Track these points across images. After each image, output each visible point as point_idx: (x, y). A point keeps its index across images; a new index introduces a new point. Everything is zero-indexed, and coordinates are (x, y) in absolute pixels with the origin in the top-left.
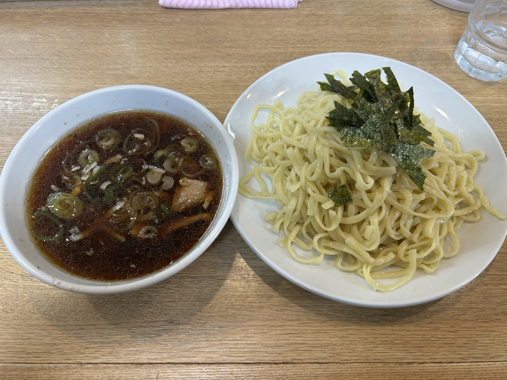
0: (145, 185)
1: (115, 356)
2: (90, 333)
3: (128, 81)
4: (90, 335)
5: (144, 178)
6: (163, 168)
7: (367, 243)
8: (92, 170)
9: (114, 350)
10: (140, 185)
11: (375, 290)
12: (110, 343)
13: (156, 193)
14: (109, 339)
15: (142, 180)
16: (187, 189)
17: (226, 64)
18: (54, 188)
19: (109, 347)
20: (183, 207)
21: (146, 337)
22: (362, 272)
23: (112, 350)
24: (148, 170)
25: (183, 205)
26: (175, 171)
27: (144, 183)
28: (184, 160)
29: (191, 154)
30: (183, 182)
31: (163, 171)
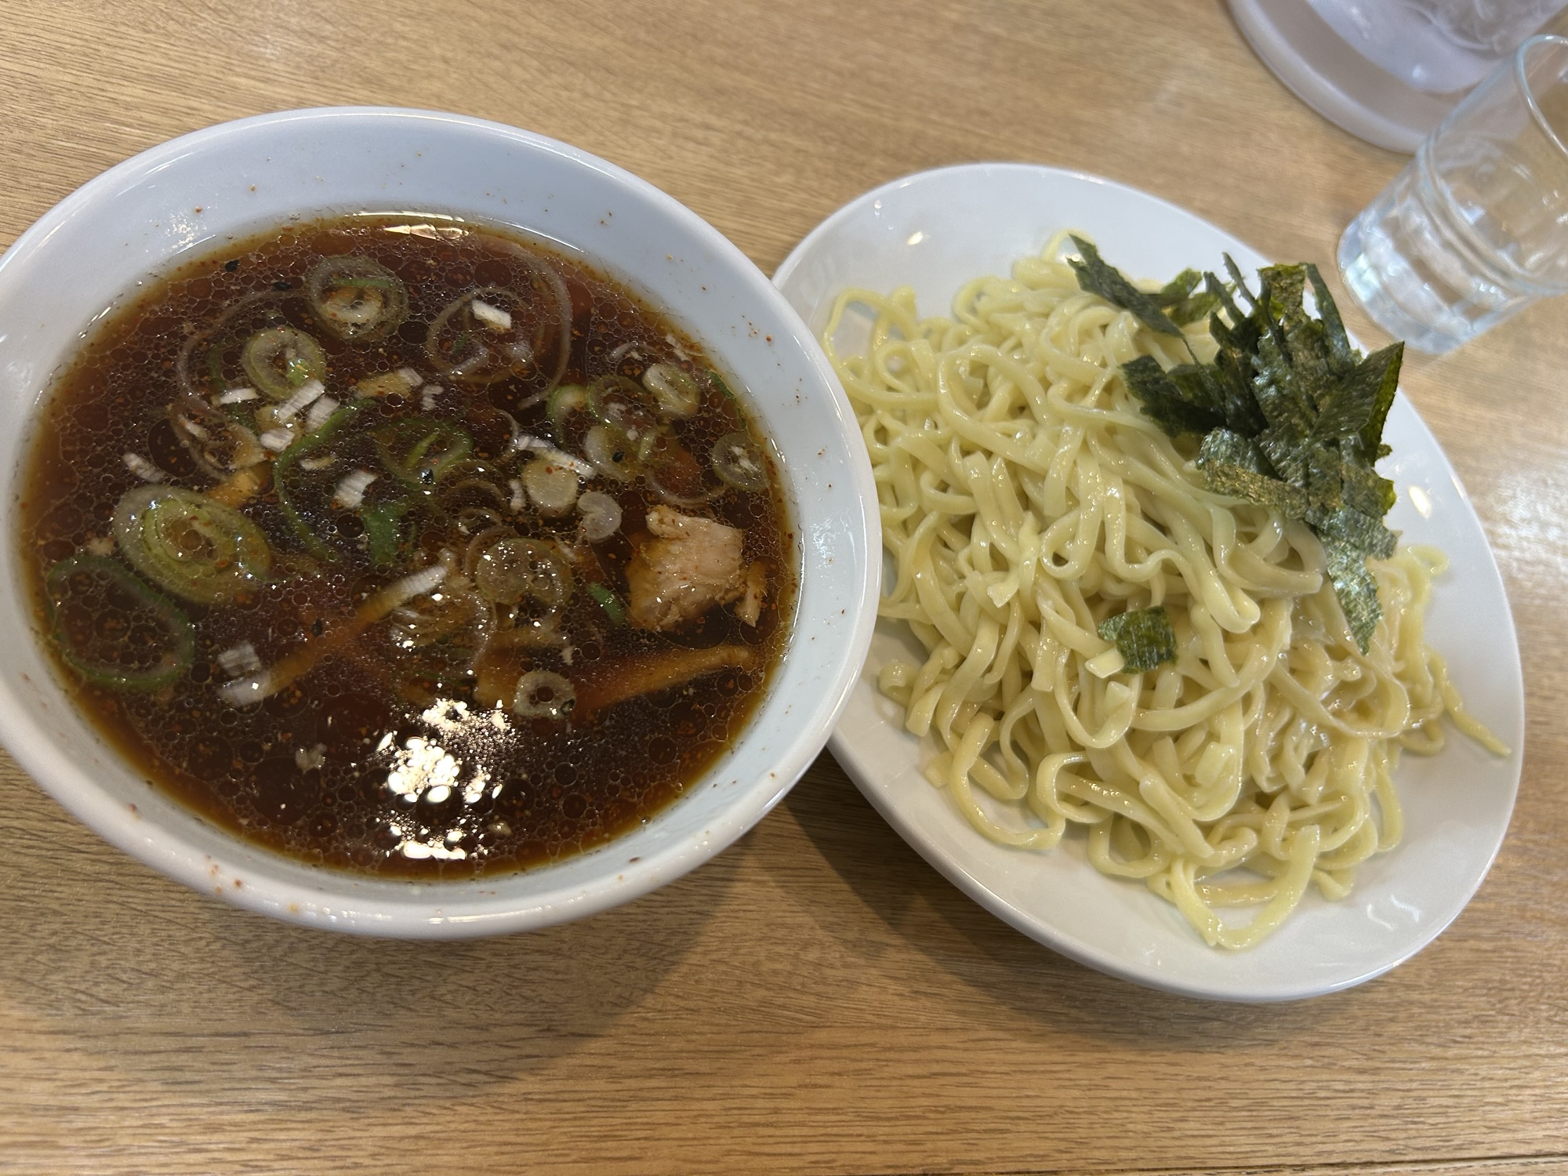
0: (520, 513)
1: (333, 1158)
2: (226, 1067)
3: (362, 93)
4: (226, 1075)
5: (514, 485)
6: (583, 456)
7: (1197, 796)
8: (303, 414)
9: (329, 1136)
10: (503, 510)
11: (1213, 943)
12: (311, 1109)
13: (566, 551)
14: (305, 1089)
15: (510, 493)
16: (676, 548)
17: (714, 121)
18: (139, 467)
19: (306, 1125)
20: (673, 617)
21: (455, 1082)
22: (1168, 884)
23: (320, 1136)
24: (528, 456)
25: (674, 608)
26: (623, 474)
27: (517, 503)
28: (660, 442)
29: (678, 424)
30: (661, 521)
31: (585, 470)
